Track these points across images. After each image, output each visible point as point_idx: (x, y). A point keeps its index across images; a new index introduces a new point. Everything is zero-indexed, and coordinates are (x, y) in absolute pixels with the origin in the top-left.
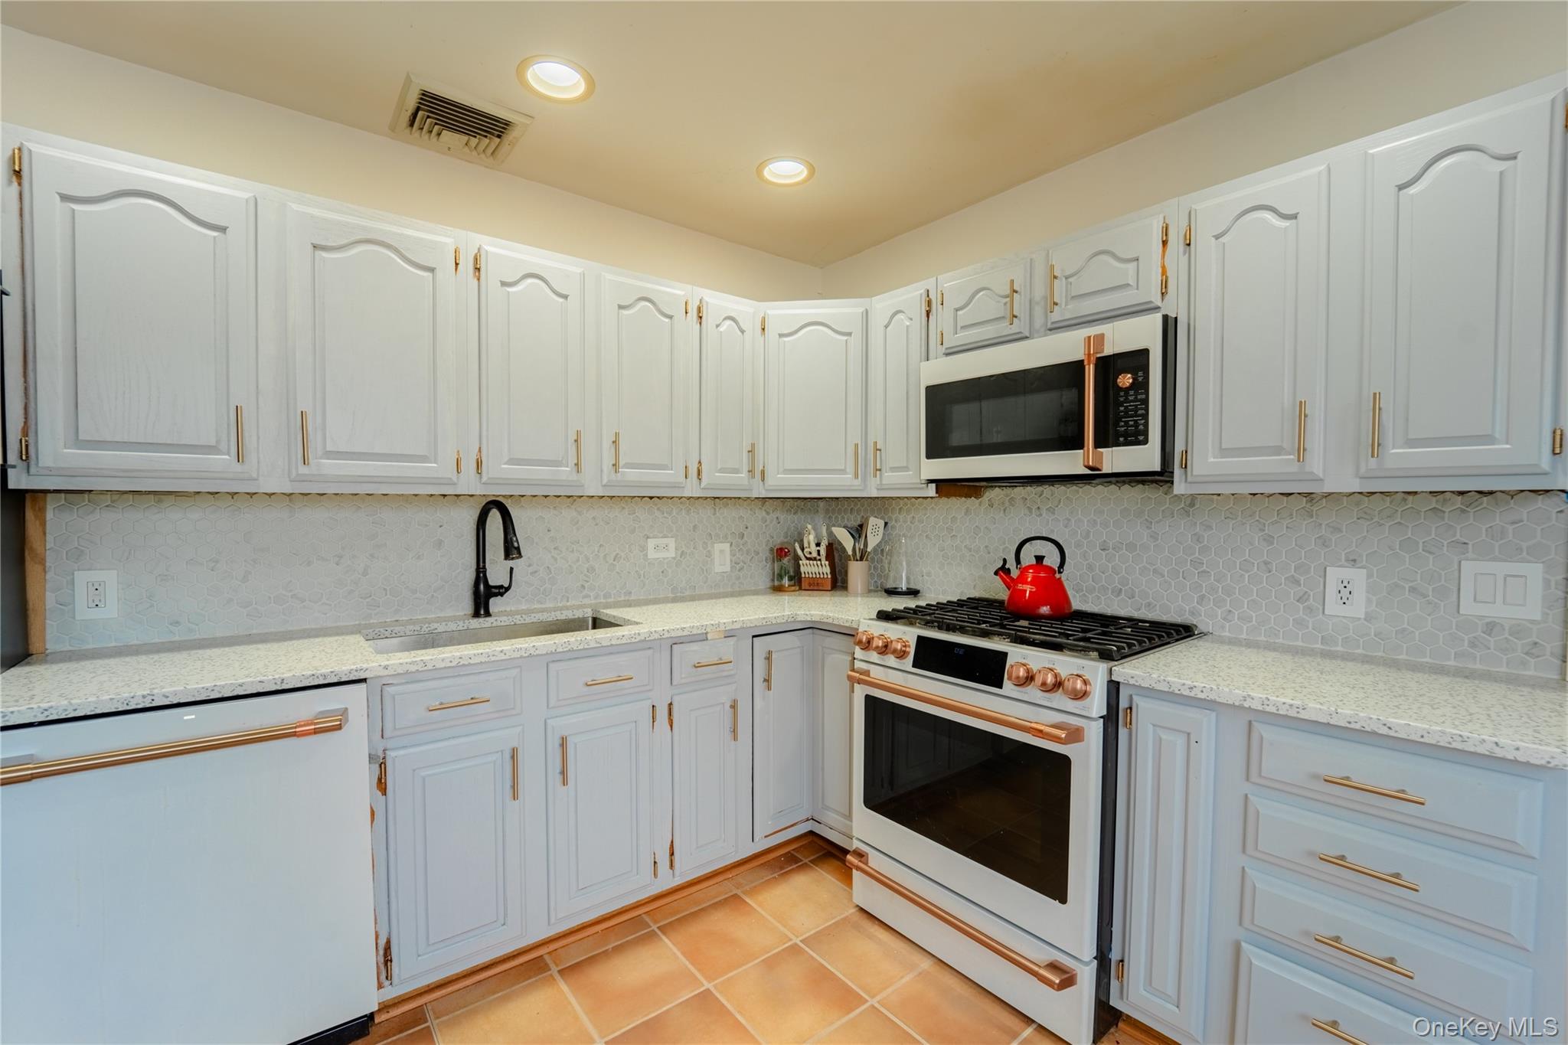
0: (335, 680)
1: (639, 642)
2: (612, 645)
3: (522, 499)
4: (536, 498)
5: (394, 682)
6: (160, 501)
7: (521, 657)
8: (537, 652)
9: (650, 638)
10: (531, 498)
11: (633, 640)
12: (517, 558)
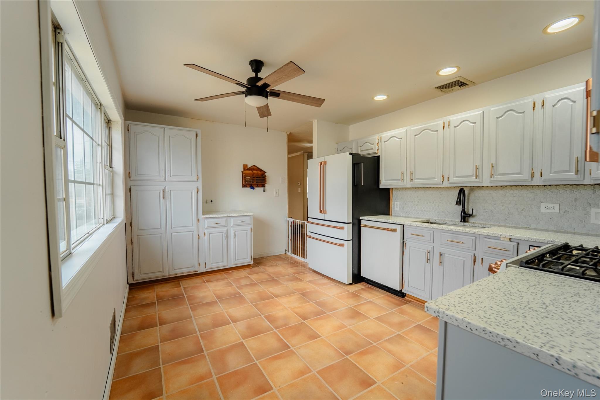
0: (396, 223)
1: (465, 232)
2: (456, 231)
3: (483, 187)
4: (488, 187)
5: (409, 227)
6: (405, 189)
7: (430, 228)
8: (434, 228)
9: (470, 232)
10: (486, 187)
11: (463, 231)
12: (459, 205)
